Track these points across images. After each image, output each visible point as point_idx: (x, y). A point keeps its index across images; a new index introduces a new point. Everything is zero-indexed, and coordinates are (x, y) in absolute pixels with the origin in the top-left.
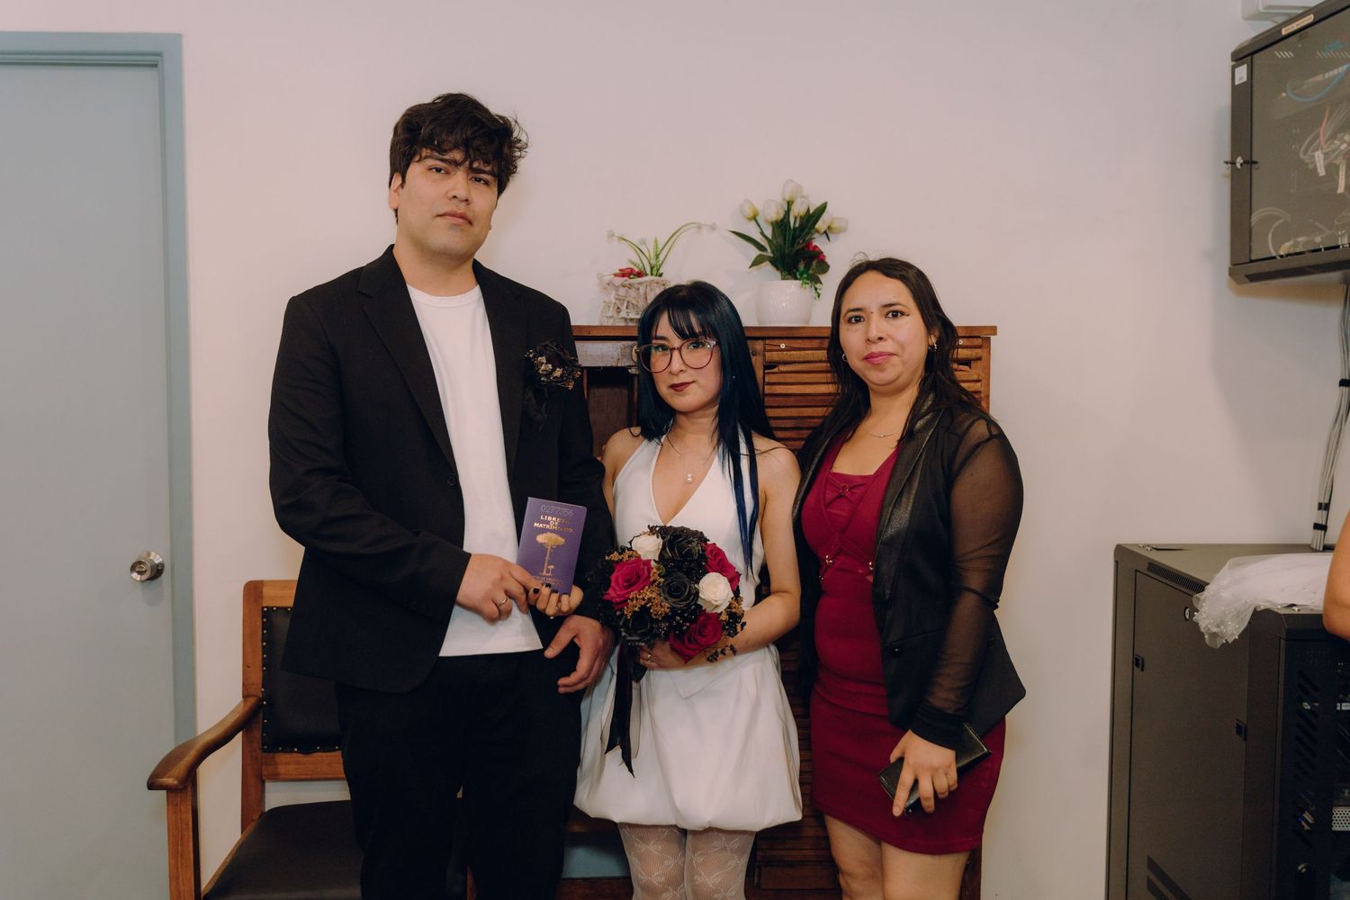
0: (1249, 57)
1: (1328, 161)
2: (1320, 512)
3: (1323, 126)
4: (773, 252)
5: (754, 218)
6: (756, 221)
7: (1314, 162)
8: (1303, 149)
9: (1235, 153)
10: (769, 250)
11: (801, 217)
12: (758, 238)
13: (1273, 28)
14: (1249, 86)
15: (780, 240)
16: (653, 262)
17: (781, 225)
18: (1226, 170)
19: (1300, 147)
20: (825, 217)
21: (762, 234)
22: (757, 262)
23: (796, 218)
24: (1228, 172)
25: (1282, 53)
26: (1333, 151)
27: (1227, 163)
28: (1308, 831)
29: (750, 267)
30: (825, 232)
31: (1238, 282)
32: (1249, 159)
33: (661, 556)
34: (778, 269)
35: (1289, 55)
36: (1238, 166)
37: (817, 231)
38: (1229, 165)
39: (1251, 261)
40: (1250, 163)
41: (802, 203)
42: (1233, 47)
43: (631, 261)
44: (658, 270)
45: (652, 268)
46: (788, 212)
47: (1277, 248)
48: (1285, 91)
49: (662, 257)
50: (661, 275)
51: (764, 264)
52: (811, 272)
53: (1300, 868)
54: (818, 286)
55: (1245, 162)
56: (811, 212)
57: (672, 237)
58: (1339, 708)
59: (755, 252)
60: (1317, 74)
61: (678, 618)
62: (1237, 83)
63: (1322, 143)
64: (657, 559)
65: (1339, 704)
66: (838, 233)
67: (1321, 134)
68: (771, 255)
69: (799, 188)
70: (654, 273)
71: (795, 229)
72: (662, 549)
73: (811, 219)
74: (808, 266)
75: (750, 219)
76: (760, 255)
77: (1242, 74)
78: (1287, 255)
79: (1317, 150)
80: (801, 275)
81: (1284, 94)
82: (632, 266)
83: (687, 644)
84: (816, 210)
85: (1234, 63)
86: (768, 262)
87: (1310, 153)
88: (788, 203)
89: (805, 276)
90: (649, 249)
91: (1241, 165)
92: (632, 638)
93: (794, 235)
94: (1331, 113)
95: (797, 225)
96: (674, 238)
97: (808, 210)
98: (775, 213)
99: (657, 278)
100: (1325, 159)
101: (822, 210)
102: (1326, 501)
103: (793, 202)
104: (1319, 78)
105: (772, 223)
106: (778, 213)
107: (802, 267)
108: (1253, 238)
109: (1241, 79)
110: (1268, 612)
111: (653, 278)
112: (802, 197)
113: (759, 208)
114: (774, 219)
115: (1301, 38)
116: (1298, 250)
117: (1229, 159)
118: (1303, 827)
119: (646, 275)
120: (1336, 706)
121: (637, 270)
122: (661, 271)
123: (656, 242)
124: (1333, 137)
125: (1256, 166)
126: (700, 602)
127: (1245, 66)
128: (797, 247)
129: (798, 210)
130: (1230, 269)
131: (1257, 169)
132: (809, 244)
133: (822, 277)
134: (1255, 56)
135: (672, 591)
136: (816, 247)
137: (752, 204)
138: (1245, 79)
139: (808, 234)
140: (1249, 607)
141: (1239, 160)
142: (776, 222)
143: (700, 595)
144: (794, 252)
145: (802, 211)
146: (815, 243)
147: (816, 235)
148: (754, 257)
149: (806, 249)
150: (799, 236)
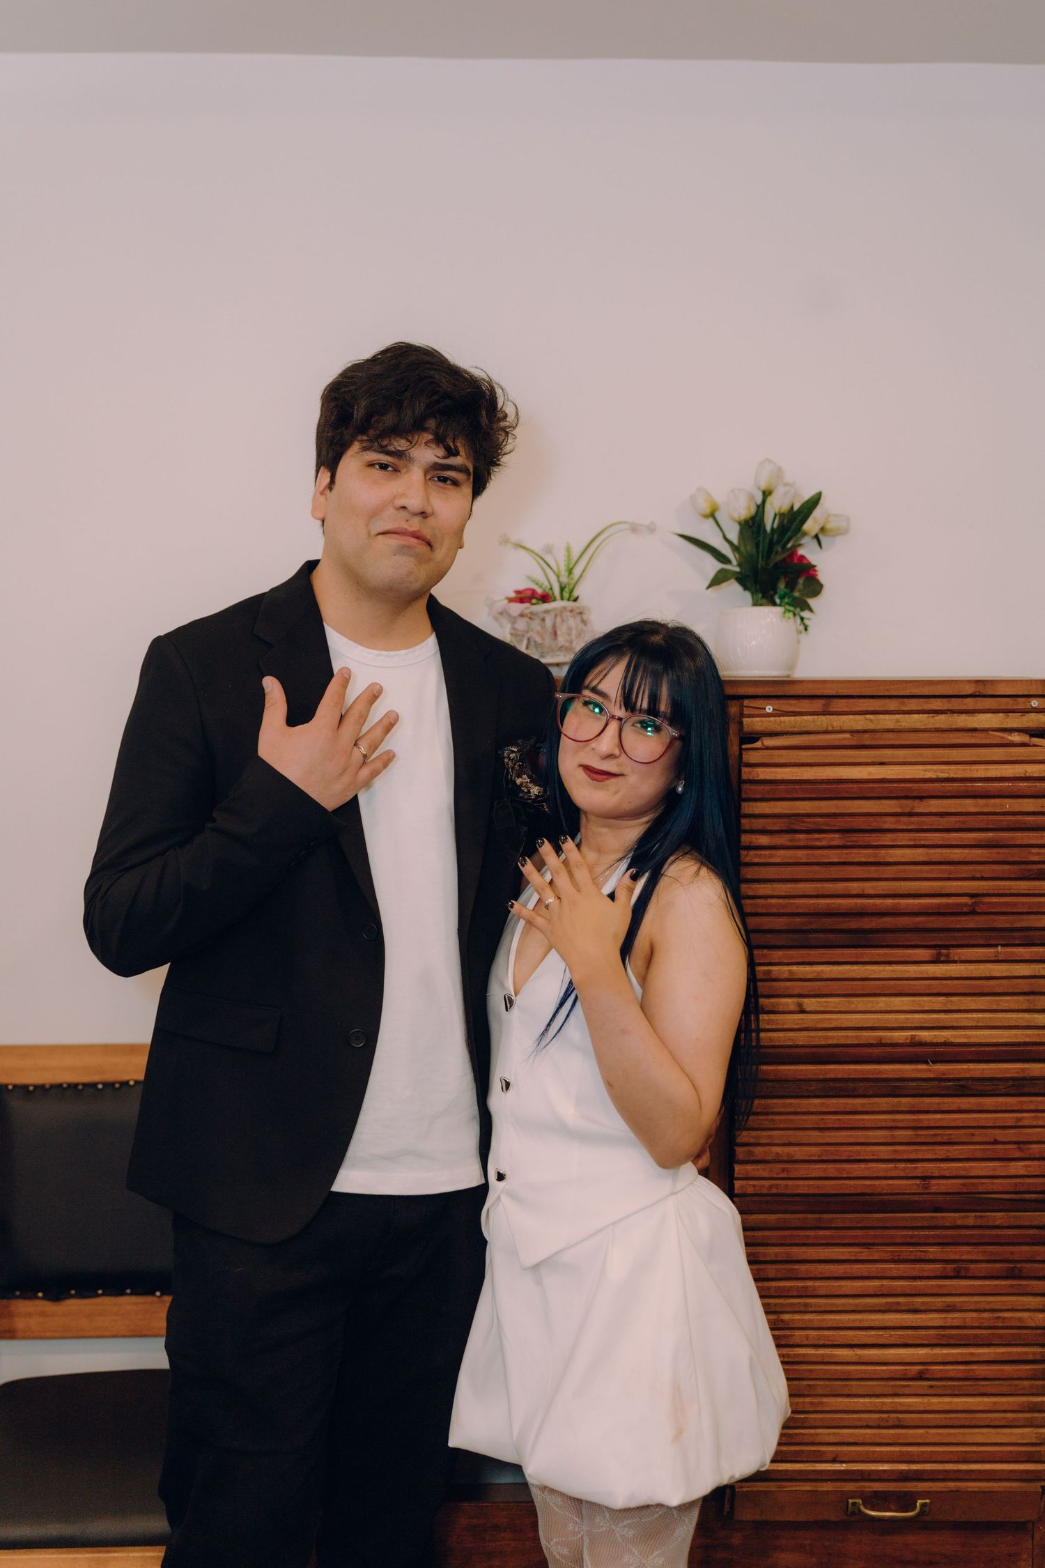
4: (739, 565)
5: (712, 515)
6: (715, 519)
10: (734, 562)
11: (782, 514)
12: (720, 544)
15: (750, 548)
16: (565, 580)
17: (752, 525)
20: (818, 513)
21: (725, 536)
22: (717, 580)
23: (774, 516)
29: (708, 587)
30: (816, 536)
34: (746, 588)
37: (806, 535)
41: (785, 494)
43: (533, 578)
44: (571, 592)
45: (563, 589)
46: (761, 508)
49: (577, 571)
50: (575, 600)
51: (727, 583)
52: (797, 594)
54: (806, 614)
56: (797, 507)
57: (593, 542)
59: (713, 566)
66: (834, 537)
68: (737, 569)
69: (780, 472)
70: (565, 596)
71: (773, 531)
73: (795, 520)
74: (791, 586)
75: (706, 516)
76: (720, 572)
80: (782, 598)
82: (536, 586)
84: (804, 504)
86: (733, 580)
88: (764, 493)
89: (786, 600)
90: (560, 563)
93: (771, 540)
95: (775, 527)
96: (597, 542)
97: (792, 507)
98: (744, 510)
99: (571, 604)
101: (814, 506)
103: (771, 493)
105: (739, 522)
106: (749, 508)
107: (782, 587)
111: (564, 603)
112: (785, 485)
113: (720, 497)
114: (741, 517)
119: (555, 600)
121: (541, 592)
122: (575, 592)
123: (568, 550)
128: (775, 558)
129: (777, 505)
132: (793, 552)
133: (813, 603)
136: (803, 556)
137: (710, 494)
139: (793, 537)
142: (746, 522)
144: (771, 565)
145: (785, 508)
146: (803, 551)
147: (804, 540)
148: (712, 573)
149: (790, 559)
150: (779, 542)
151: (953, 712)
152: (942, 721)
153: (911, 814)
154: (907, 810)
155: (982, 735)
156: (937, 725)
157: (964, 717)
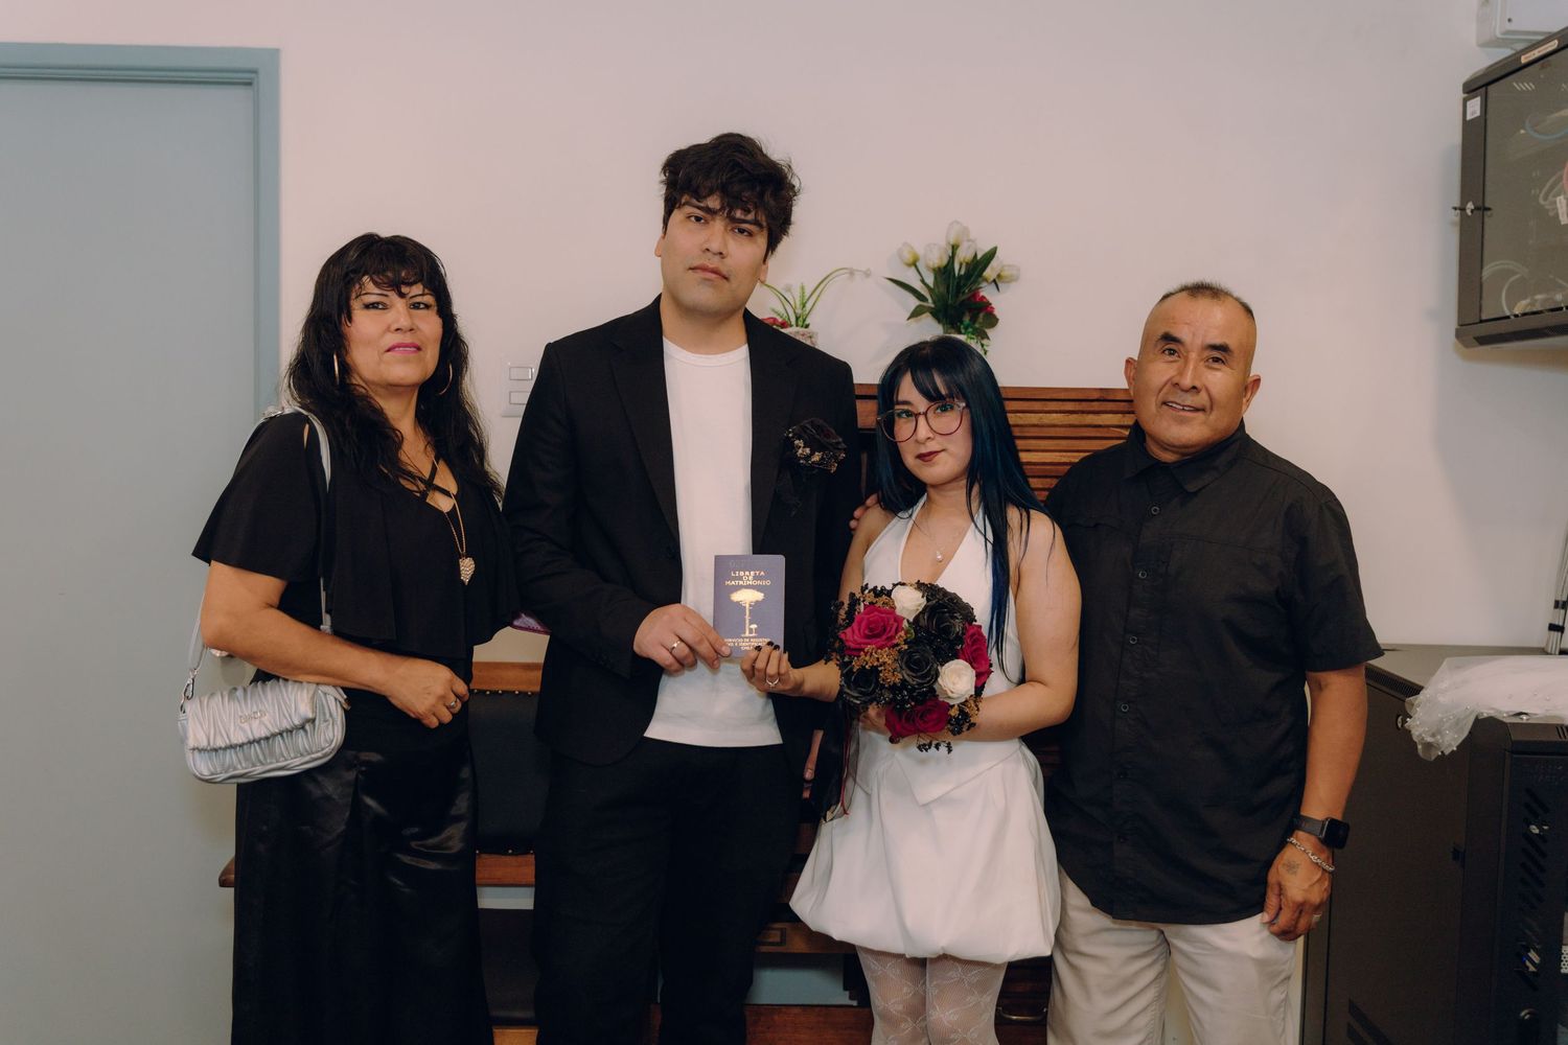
0: (1483, 89)
2: (1557, 611)
4: (934, 302)
5: (914, 264)
6: (916, 267)
7: (1555, 209)
8: (1543, 192)
9: (1464, 198)
10: (930, 300)
11: (967, 263)
12: (918, 286)
13: (1510, 57)
14: (1483, 121)
15: (942, 289)
16: (799, 311)
17: (944, 273)
18: (1455, 216)
19: (1540, 192)
20: (994, 263)
21: (923, 281)
22: (916, 314)
23: (961, 265)
24: (1457, 219)
25: (1522, 85)
27: (1455, 209)
28: (1533, 972)
29: (910, 319)
30: (994, 281)
31: (1467, 345)
32: (1480, 204)
34: (939, 321)
36: (1469, 212)
37: (986, 280)
38: (1458, 211)
39: (1481, 321)
40: (1482, 209)
41: (969, 247)
42: (1466, 76)
43: (773, 310)
44: (804, 320)
45: (797, 318)
46: (952, 258)
47: (1511, 307)
48: (1523, 128)
49: (808, 306)
50: (807, 326)
51: (924, 316)
52: (977, 326)
54: (985, 342)
55: (1477, 208)
56: (979, 257)
57: (821, 283)
59: (914, 302)
60: (1560, 109)
62: (1469, 117)
63: (1565, 187)
64: (912, 620)
66: (1008, 282)
67: (1564, 176)
68: (933, 306)
69: (965, 230)
70: (800, 323)
71: (960, 277)
73: (979, 265)
74: (974, 319)
75: (909, 265)
76: (918, 307)
77: (1475, 107)
78: (1524, 314)
79: (1560, 195)
80: (966, 328)
81: (1522, 131)
82: (775, 316)
83: (904, 722)
84: (983, 257)
85: (1466, 95)
86: (928, 314)
87: (1550, 198)
88: (953, 247)
89: (970, 330)
90: (795, 298)
91: (1472, 211)
93: (958, 283)
95: (962, 272)
96: (825, 283)
97: (975, 255)
98: (938, 259)
99: (803, 329)
101: (991, 255)
102: (1564, 598)
103: (958, 246)
104: (1564, 113)
105: (934, 270)
106: (941, 258)
107: (967, 320)
108: (1484, 295)
109: (1473, 113)
110: (1491, 720)
111: (799, 329)
112: (969, 240)
113: (920, 252)
114: (936, 266)
115: (1543, 67)
116: (1535, 310)
117: (1457, 205)
118: (1528, 968)
119: (791, 326)
121: (780, 320)
122: (807, 322)
123: (803, 288)
125: (1489, 213)
127: (1478, 99)
128: (962, 298)
129: (964, 255)
130: (1457, 331)
131: (1491, 216)
132: (975, 294)
133: (990, 332)
134: (1491, 88)
135: (910, 660)
136: (983, 297)
137: (912, 248)
138: (1478, 114)
139: (975, 282)
140: (1471, 713)
141: (1470, 206)
142: (939, 268)
144: (958, 302)
145: (969, 257)
146: (983, 293)
147: (984, 284)
148: (912, 308)
149: (972, 299)
150: (965, 285)
151: (1083, 412)
152: (1074, 418)
155: (1106, 429)
156: (1071, 422)
157: (1090, 416)
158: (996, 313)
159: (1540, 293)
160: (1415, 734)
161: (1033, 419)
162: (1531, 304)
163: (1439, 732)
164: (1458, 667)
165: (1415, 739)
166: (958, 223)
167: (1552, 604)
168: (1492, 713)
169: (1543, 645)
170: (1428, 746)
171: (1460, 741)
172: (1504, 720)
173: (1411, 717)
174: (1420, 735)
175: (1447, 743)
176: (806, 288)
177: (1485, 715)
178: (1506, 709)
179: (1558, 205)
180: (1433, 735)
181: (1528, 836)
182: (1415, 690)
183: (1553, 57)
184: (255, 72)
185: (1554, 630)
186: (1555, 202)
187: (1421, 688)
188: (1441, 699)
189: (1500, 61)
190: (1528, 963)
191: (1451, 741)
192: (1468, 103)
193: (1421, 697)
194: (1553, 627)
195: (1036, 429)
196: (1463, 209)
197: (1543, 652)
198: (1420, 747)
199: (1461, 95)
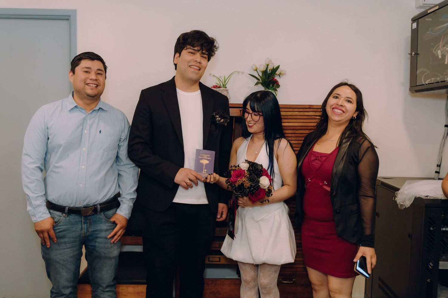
0: (417, 20)
1: (442, 53)
2: (438, 167)
3: (441, 42)
4: (262, 81)
5: (256, 70)
6: (257, 71)
7: (438, 54)
8: (434, 50)
10: (261, 80)
11: (271, 70)
12: (257, 76)
13: (425, 11)
14: (417, 29)
15: (264, 77)
16: (224, 83)
17: (265, 72)
18: (409, 56)
19: (433, 49)
20: (279, 70)
21: (259, 75)
22: (257, 84)
23: (270, 70)
24: (410, 57)
25: (428, 19)
26: (444, 50)
27: (409, 54)
28: (431, 269)
29: (255, 85)
30: (279, 75)
31: (412, 92)
32: (416, 53)
33: (248, 169)
34: (263, 86)
35: (430, 19)
36: (413, 55)
37: (276, 74)
38: (410, 55)
39: (417, 86)
40: (417, 54)
41: (272, 65)
42: (412, 17)
43: (216, 83)
44: (225, 86)
45: (223, 86)
46: (267, 68)
47: (425, 81)
48: (429, 31)
49: (226, 82)
50: (226, 88)
51: (259, 84)
52: (274, 87)
53: (428, 280)
54: (276, 92)
55: (415, 54)
57: (230, 75)
58: (442, 230)
59: (256, 81)
60: (439, 26)
61: (252, 188)
62: (413, 28)
63: (441, 47)
64: (247, 170)
65: (442, 228)
66: (283, 75)
67: (440, 44)
68: (261, 82)
69: (271, 60)
70: (224, 87)
71: (269, 74)
72: (249, 167)
73: (274, 70)
74: (273, 86)
75: (255, 70)
76: (257, 82)
77: (415, 25)
78: (429, 84)
79: (439, 50)
80: (271, 88)
81: (428, 32)
82: (217, 85)
83: (254, 197)
84: (276, 68)
86: (260, 84)
87: (436, 51)
88: (267, 65)
89: (272, 89)
90: (222, 79)
91: (414, 55)
92: (237, 194)
93: (269, 75)
94: (443, 39)
95: (270, 72)
96: (231, 75)
97: (274, 68)
98: (263, 68)
99: (225, 88)
100: (441, 53)
101: (278, 67)
102: (440, 164)
103: (269, 65)
104: (440, 27)
105: (262, 72)
106: (264, 68)
107: (271, 86)
108: (417, 78)
109: (414, 27)
110: (419, 198)
112: (272, 63)
113: (258, 66)
115: (434, 14)
116: (432, 82)
117: (410, 53)
119: (221, 87)
120: (441, 229)
121: (218, 86)
122: (226, 87)
123: (225, 77)
124: (444, 46)
125: (419, 55)
126: (259, 184)
127: (416, 23)
128: (270, 79)
129: (270, 67)
130: (410, 88)
131: (419, 56)
132: (273, 78)
133: (278, 89)
134: (419, 20)
135: (251, 180)
136: (276, 79)
137: (256, 65)
138: (416, 27)
139: (273, 75)
140: (413, 196)
141: (413, 53)
142: (263, 71)
143: (260, 182)
144: (269, 80)
145: (272, 68)
146: (276, 78)
147: (276, 76)
148: (256, 82)
149: (273, 80)
150: (271, 76)
151: (304, 112)
152: (302, 113)
153: (295, 133)
154: (294, 133)
155: (310, 116)
156: (301, 114)
157: (306, 113)
158: (279, 84)
159: (433, 78)
160: (398, 202)
161: (290, 113)
162: (431, 81)
163: (405, 201)
164: (410, 183)
165: (398, 203)
166: (268, 58)
167: (436, 166)
168: (420, 196)
169: (433, 177)
170: (401, 205)
171: (410, 204)
172: (423, 198)
173: (397, 197)
174: (399, 202)
175: (407, 204)
176: (226, 77)
177: (418, 197)
178: (424, 195)
179: (438, 53)
180: (403, 202)
181: (430, 230)
182: (398, 190)
183: (437, 11)
184: (70, 16)
185: (437, 173)
186: (437, 52)
187: (400, 189)
188: (405, 192)
189: (422, 12)
190: (429, 266)
191: (408, 204)
192: (413, 24)
193: (400, 191)
194: (436, 172)
195: (291, 116)
196: (411, 54)
197: (433, 179)
198: (399, 206)
199: (411, 22)
